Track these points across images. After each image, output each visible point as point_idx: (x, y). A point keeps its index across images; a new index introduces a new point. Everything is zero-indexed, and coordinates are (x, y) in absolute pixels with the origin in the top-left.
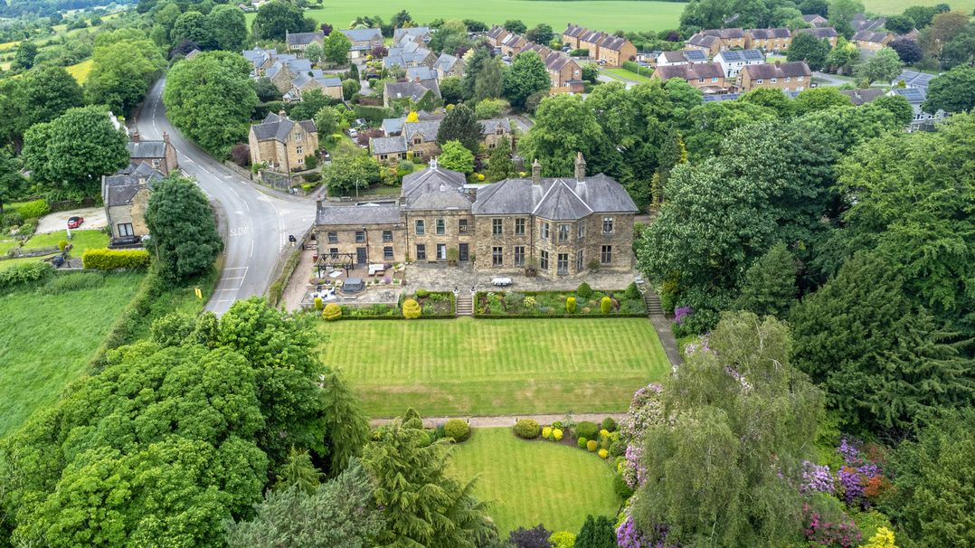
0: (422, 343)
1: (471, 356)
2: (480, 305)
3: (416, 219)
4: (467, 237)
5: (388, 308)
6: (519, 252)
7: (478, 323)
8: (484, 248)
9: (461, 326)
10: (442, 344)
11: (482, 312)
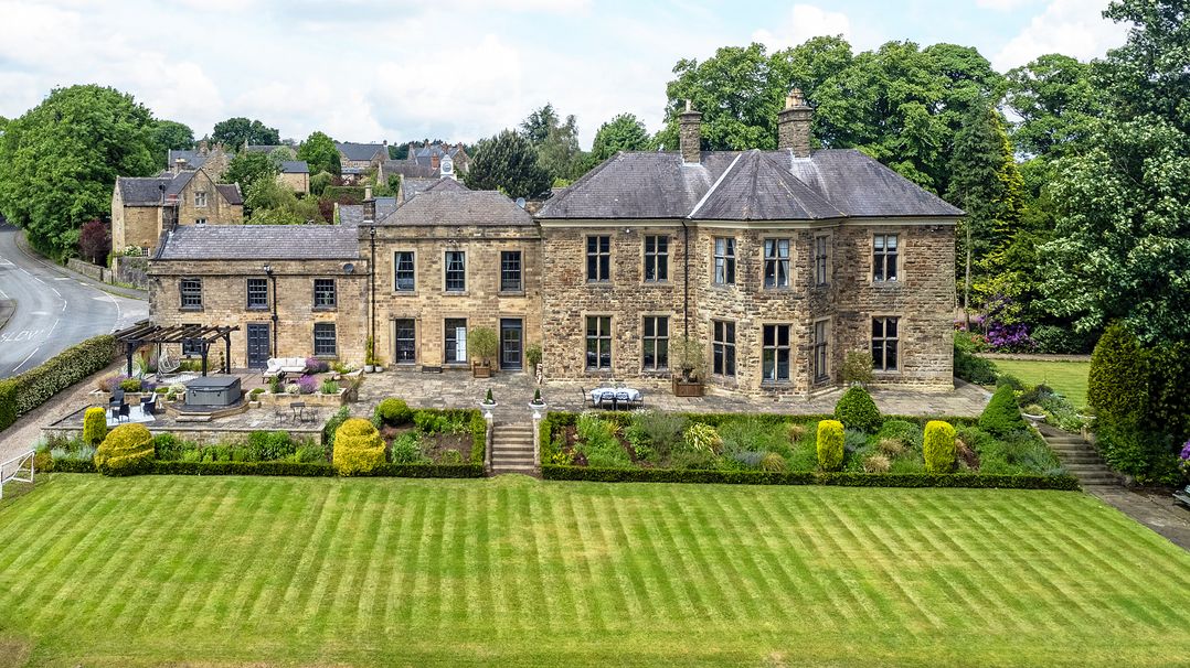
0: (374, 530)
1: (535, 571)
2: (556, 444)
3: (396, 248)
4: (521, 302)
5: (288, 445)
6: (655, 327)
7: (553, 489)
8: (564, 316)
9: (503, 494)
10: (438, 537)
11: (564, 461)
